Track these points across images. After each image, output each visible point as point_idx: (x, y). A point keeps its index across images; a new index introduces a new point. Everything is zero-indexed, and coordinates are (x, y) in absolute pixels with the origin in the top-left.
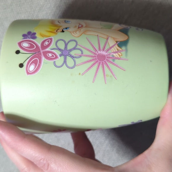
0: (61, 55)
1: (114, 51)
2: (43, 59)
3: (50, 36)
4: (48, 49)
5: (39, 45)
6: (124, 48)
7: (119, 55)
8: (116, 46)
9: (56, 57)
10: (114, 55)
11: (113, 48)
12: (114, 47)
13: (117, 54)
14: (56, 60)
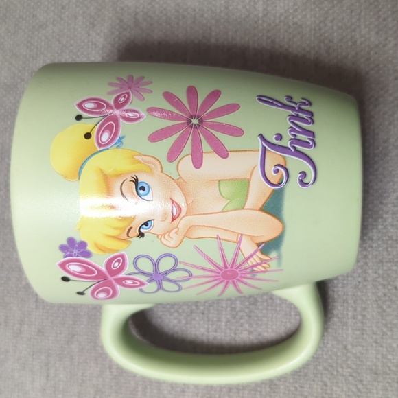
0: (149, 281)
1: (254, 263)
2: (118, 287)
3: (118, 251)
4: (122, 275)
5: (103, 269)
6: (273, 254)
7: (264, 267)
8: (258, 254)
9: (142, 284)
10: (255, 269)
11: (251, 259)
12: (254, 257)
13: (259, 267)
14: (143, 287)
